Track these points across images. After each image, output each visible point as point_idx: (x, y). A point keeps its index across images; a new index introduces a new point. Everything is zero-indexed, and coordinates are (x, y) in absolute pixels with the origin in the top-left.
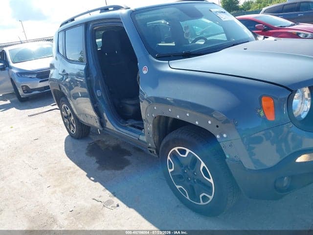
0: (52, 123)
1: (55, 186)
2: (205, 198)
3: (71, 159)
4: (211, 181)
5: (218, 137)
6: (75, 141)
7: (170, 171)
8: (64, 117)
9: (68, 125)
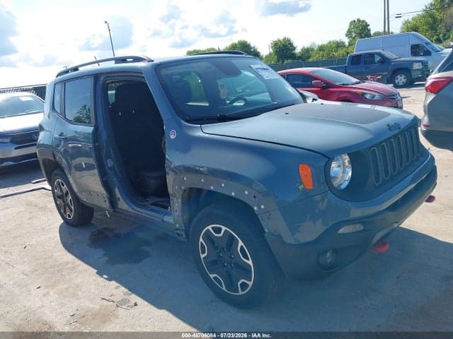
0: (36, 206)
1: (47, 287)
2: (244, 286)
3: (69, 251)
4: (250, 262)
5: (255, 208)
6: (72, 229)
7: (202, 256)
8: (56, 197)
9: (62, 209)
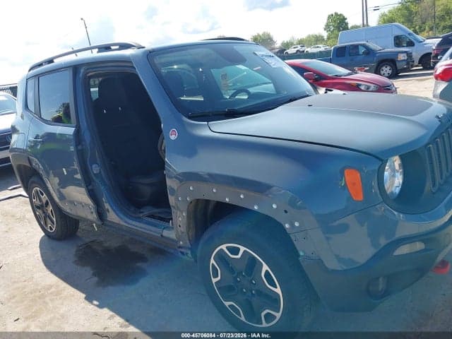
0: (13, 216)
1: (27, 318)
2: (269, 317)
3: (52, 272)
4: (278, 290)
5: (287, 226)
6: (55, 243)
7: (214, 280)
8: (35, 207)
9: (42, 220)
